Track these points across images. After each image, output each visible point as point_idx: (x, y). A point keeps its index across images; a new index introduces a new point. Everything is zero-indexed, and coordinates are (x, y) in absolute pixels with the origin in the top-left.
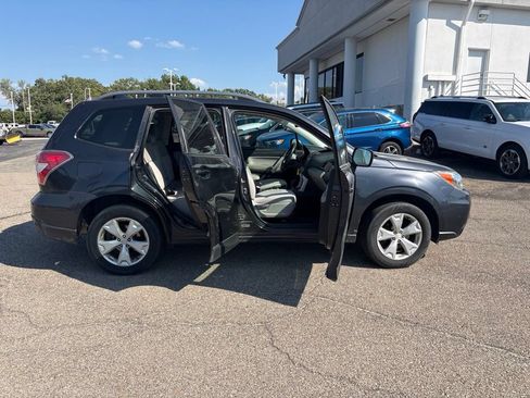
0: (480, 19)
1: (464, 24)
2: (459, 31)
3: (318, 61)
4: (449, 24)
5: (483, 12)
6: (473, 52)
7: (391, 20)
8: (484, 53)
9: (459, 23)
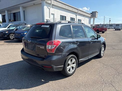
0: (53, 7)
1: (50, 8)
2: (49, 9)
3: (8, 11)
4: (48, 8)
5: (53, 6)
6: (52, 14)
7: (34, 4)
8: (53, 14)
9: (49, 8)
